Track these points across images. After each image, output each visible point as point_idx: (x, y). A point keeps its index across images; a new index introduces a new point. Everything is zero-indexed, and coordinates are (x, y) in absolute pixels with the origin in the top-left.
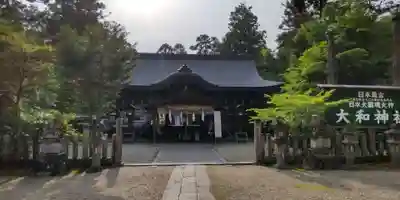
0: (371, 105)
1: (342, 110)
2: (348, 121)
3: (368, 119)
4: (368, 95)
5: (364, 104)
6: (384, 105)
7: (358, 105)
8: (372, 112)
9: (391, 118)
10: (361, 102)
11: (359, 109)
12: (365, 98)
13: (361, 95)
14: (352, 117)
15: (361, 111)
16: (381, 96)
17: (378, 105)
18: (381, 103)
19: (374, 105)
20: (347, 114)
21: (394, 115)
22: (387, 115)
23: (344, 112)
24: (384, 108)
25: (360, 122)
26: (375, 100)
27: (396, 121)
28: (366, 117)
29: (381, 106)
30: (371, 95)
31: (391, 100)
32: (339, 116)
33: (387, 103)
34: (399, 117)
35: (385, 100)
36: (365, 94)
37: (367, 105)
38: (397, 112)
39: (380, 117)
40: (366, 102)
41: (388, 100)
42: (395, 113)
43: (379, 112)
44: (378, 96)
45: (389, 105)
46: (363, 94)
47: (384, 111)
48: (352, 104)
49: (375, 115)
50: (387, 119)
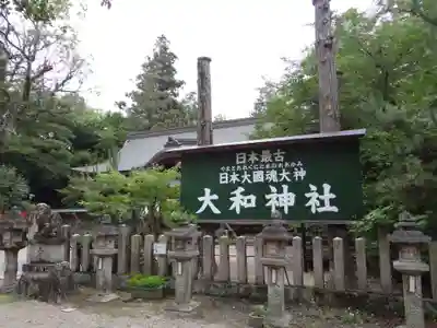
0: (258, 177)
1: (207, 191)
2: (216, 211)
3: (253, 204)
4: (253, 158)
5: (246, 177)
6: (284, 174)
7: (234, 178)
8: (262, 190)
9: (301, 200)
10: (240, 173)
11: (239, 184)
12: (248, 164)
13: (241, 159)
14: (224, 201)
15: (241, 189)
16: (280, 156)
17: (273, 176)
18: (279, 171)
19: (265, 177)
20: (215, 197)
21: (307, 195)
22: (292, 196)
23: (211, 194)
24: (285, 182)
25: (238, 211)
26: (268, 166)
27: (310, 206)
28: (249, 201)
29: (279, 177)
30: (260, 159)
31: (300, 164)
32: (203, 202)
33: (291, 170)
34: (318, 199)
35: (287, 164)
36: (248, 158)
37: (251, 178)
38: (313, 188)
39: (278, 199)
40: (250, 172)
41: (293, 164)
42: (309, 191)
43: (273, 189)
44: (273, 158)
45: (296, 174)
46: (244, 158)
47: (285, 187)
48: (224, 179)
49: (267, 197)
50: (292, 204)
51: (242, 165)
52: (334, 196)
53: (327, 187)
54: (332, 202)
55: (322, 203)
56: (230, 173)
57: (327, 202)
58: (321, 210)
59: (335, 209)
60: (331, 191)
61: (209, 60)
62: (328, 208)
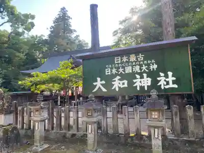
0: (129, 70)
1: (99, 79)
2: (104, 90)
3: (126, 85)
4: (125, 59)
5: (121, 70)
6: (144, 68)
7: (114, 71)
8: (131, 77)
9: (155, 82)
10: (118, 68)
11: (116, 75)
12: (122, 63)
13: (117, 61)
14: (108, 85)
15: (118, 77)
16: (141, 57)
17: (137, 69)
18: (141, 66)
19: (132, 70)
20: (103, 82)
21: (159, 79)
22: (150, 79)
23: (101, 81)
24: (145, 72)
25: (117, 89)
26: (134, 63)
27: (161, 85)
28: (123, 84)
29: (141, 69)
30: (130, 59)
31: (153, 61)
32: (96, 85)
33: (148, 65)
34: (165, 81)
35: (145, 62)
36: (122, 59)
37: (124, 71)
38: (162, 74)
39: (141, 82)
40: (123, 67)
41: (149, 62)
42: (160, 76)
43: (138, 76)
44: (137, 59)
45: (151, 67)
46: (120, 59)
47: (145, 75)
48: (108, 72)
49: (135, 81)
50: (149, 84)
51: (118, 64)
52: (174, 79)
53: (170, 74)
54: (174, 82)
55: (168, 83)
56: (112, 68)
57: (171, 83)
58: (167, 87)
59: (176, 86)
60: (173, 76)
61: (96, 6)
62: (171, 85)
